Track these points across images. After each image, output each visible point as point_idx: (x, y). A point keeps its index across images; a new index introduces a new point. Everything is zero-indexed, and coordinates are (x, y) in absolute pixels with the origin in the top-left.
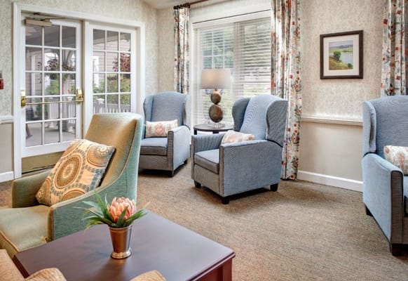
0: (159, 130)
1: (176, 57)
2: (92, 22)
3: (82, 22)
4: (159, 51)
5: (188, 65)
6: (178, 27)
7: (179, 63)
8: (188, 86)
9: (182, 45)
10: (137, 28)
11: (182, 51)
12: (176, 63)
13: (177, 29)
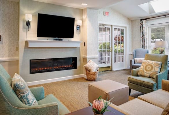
0: (140, 61)
1: (141, 37)
2: (115, 26)
3: (111, 26)
4: (132, 34)
5: (146, 40)
6: (142, 27)
7: (142, 39)
8: (146, 47)
9: (144, 33)
10: (125, 27)
11: (144, 35)
12: (141, 39)
13: (141, 27)
